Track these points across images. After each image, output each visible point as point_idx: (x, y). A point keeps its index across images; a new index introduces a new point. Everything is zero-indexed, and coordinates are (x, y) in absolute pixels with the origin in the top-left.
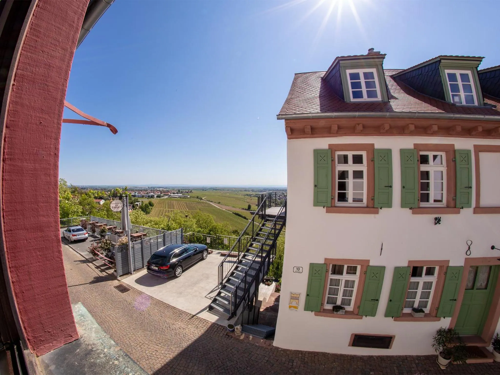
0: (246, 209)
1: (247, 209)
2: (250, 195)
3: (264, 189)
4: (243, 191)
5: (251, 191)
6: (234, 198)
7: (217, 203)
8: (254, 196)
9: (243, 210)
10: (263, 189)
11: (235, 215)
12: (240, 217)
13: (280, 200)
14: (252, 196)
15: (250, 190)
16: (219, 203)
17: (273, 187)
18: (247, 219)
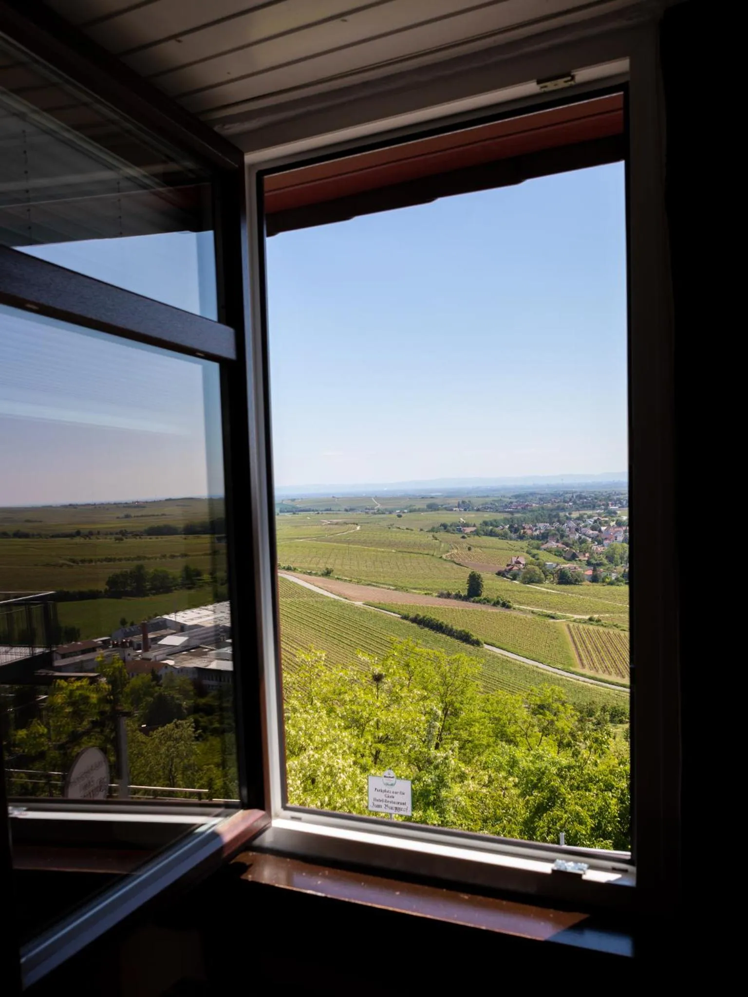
0: (458, 597)
1: (464, 593)
2: (458, 528)
3: (516, 497)
4: (420, 510)
5: (459, 506)
6: (391, 545)
7: (316, 574)
8: (477, 533)
9: (448, 601)
10: (510, 495)
11: (415, 625)
12: (440, 635)
13: (600, 543)
14: (468, 530)
15: (454, 502)
16: (327, 573)
17: (553, 482)
18: (477, 643)
